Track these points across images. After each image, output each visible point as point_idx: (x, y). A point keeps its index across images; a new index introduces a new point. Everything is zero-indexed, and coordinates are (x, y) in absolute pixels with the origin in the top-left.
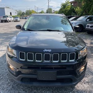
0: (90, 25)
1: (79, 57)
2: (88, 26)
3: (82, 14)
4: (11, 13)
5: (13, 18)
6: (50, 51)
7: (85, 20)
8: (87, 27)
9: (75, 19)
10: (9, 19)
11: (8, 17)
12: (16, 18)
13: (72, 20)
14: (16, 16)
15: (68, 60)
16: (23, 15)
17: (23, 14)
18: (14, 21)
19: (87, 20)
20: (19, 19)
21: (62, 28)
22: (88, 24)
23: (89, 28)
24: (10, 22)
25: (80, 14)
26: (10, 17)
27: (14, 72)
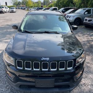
0: (88, 19)
1: (77, 63)
2: (86, 20)
3: (81, 5)
4: (6, 3)
5: (9, 8)
6: (48, 59)
7: (83, 13)
8: (84, 21)
9: (73, 12)
10: (4, 10)
11: (3, 8)
12: (11, 8)
13: (70, 13)
14: (12, 6)
15: (66, 68)
16: (19, 5)
17: (19, 3)
18: (10, 12)
19: (85, 13)
20: (15, 10)
21: (60, 28)
22: (86, 18)
23: (87, 22)
24: (6, 12)
25: (78, 6)
26: (6, 8)
27: (12, 79)
